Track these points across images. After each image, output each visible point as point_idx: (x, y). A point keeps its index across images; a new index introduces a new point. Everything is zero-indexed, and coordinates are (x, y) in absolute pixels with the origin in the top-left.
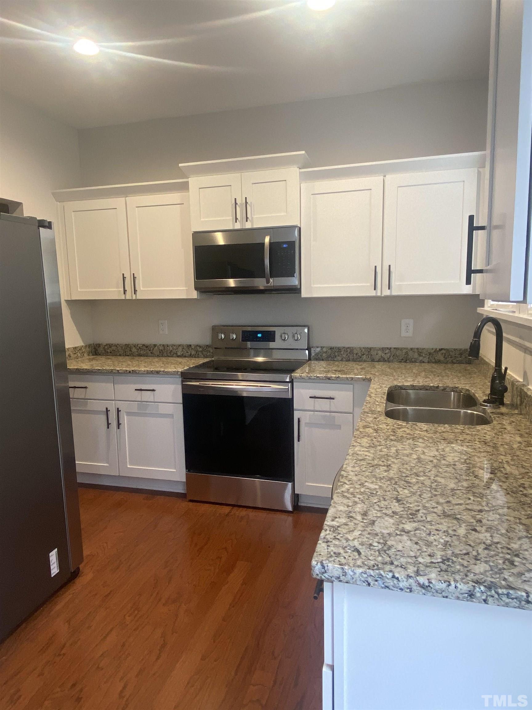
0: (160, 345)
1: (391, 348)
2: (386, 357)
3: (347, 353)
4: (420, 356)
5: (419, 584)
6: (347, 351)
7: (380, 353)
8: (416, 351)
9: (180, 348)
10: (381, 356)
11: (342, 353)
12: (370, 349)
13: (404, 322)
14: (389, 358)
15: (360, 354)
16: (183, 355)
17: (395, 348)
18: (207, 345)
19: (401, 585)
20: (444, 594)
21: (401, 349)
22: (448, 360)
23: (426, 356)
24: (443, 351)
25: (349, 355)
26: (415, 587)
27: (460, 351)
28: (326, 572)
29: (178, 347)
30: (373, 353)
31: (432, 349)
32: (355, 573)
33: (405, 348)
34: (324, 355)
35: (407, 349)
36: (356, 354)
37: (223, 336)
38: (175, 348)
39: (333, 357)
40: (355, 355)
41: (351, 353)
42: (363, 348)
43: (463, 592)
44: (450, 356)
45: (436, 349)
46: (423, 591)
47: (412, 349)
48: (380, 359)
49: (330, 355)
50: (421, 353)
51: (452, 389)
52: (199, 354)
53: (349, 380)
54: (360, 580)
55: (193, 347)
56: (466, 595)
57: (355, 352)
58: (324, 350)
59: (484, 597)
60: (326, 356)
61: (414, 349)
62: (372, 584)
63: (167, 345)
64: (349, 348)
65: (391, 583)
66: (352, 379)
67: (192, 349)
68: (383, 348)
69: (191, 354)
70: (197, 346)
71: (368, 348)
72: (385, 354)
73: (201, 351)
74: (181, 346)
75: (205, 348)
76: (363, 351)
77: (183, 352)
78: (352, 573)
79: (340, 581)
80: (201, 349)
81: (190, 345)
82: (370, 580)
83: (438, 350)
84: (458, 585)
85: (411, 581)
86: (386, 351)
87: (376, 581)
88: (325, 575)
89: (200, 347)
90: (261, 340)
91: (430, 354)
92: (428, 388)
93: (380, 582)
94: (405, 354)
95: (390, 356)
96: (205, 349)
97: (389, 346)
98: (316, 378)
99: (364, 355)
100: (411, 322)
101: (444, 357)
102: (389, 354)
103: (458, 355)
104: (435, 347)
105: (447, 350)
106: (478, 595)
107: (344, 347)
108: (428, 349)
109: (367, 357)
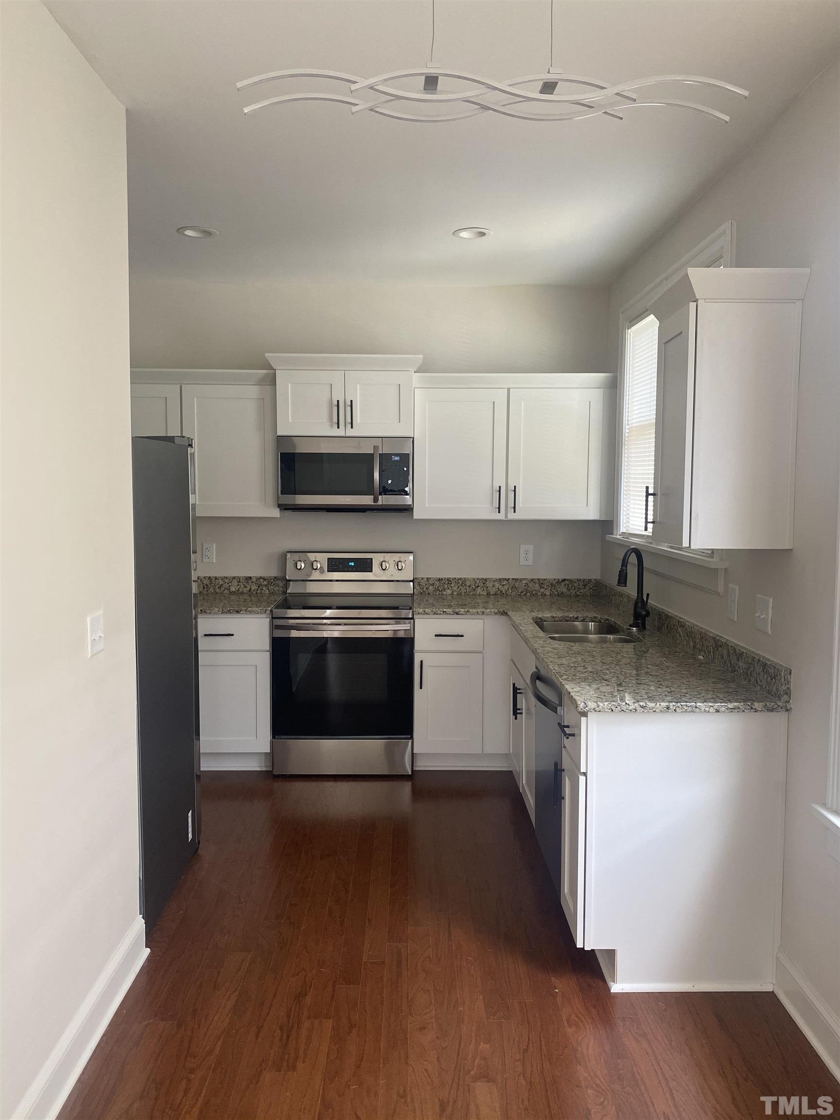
0: (205, 578)
1: (509, 579)
2: (504, 589)
3: (458, 585)
4: (541, 587)
5: (640, 706)
6: (459, 583)
7: (497, 585)
8: (537, 582)
9: (235, 582)
10: (498, 588)
11: (452, 585)
12: (486, 580)
13: (523, 548)
14: (507, 591)
15: (473, 586)
16: (239, 590)
17: (513, 579)
18: (275, 577)
19: (630, 708)
20: (654, 710)
21: (521, 580)
22: (571, 591)
23: (548, 587)
24: (567, 582)
25: (460, 587)
26: (639, 708)
27: (584, 581)
28: (587, 706)
29: (232, 579)
30: (489, 584)
31: (554, 579)
32: (604, 705)
33: (524, 579)
34: (431, 588)
35: (527, 579)
36: (469, 586)
37: (303, 566)
38: (227, 581)
39: (442, 591)
40: (467, 587)
41: (463, 585)
42: (478, 579)
43: (663, 707)
44: (573, 588)
45: (559, 580)
46: (643, 710)
47: (532, 580)
48: (497, 592)
49: (438, 587)
50: (542, 584)
51: (591, 619)
52: (262, 589)
53: (480, 614)
54: (607, 708)
55: (254, 580)
56: (665, 708)
57: (468, 583)
58: (431, 582)
59: (674, 708)
60: (433, 590)
61: (535, 579)
62: (614, 710)
63: (216, 577)
64: (460, 579)
65: (624, 708)
66: (483, 613)
67: (252, 582)
68: (500, 579)
69: (251, 589)
70: (260, 578)
71: (483, 579)
72: (503, 585)
73: (266, 586)
74: (236, 578)
75: (272, 581)
76: (478, 582)
77: (238, 587)
78: (602, 705)
79: (596, 711)
80: (265, 583)
81: (250, 578)
82: (613, 708)
83: (560, 580)
84: (661, 703)
85: (636, 704)
86: (503, 582)
87: (617, 707)
88: (586, 708)
89: (264, 579)
90: (354, 569)
91: (552, 585)
92: (568, 619)
93: (619, 708)
94: (525, 586)
95: (508, 589)
96: (272, 583)
97: (507, 577)
98: (442, 612)
99: (479, 588)
100: (531, 548)
101: (567, 589)
102: (507, 586)
103: (582, 585)
104: (557, 577)
105: (570, 581)
106: (672, 707)
107: (455, 579)
108: (549, 579)
109: (482, 590)
